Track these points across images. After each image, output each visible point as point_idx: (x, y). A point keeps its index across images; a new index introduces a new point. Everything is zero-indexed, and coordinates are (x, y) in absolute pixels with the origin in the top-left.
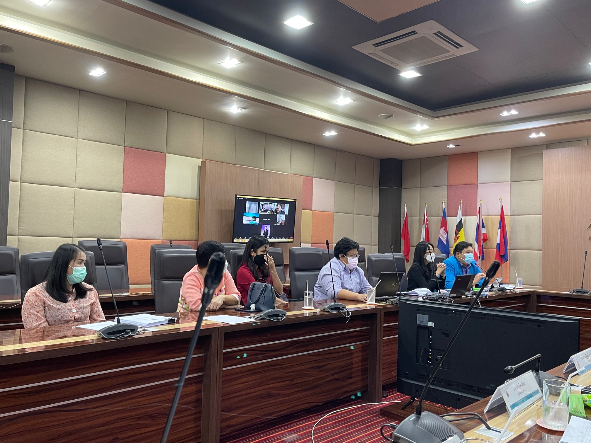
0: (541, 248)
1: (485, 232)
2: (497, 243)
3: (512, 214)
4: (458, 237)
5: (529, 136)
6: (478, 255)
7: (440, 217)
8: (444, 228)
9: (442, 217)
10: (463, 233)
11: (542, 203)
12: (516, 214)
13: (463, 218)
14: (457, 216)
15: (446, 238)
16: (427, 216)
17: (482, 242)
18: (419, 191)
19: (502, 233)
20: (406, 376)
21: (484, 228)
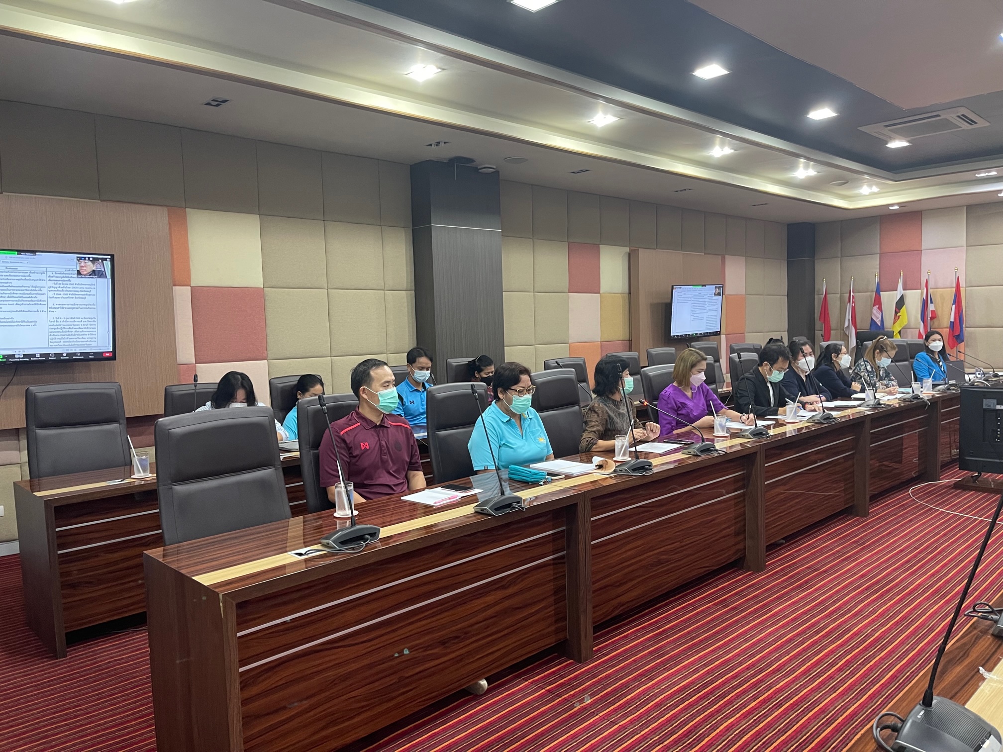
2: (950, 322)
3: (967, 285)
4: (899, 316)
5: (999, 195)
7: (869, 293)
8: (877, 306)
9: (874, 293)
10: (905, 312)
12: (973, 285)
13: (904, 292)
14: (896, 290)
16: (853, 292)
18: (839, 262)
19: (957, 309)
20: (972, 455)
21: (933, 305)
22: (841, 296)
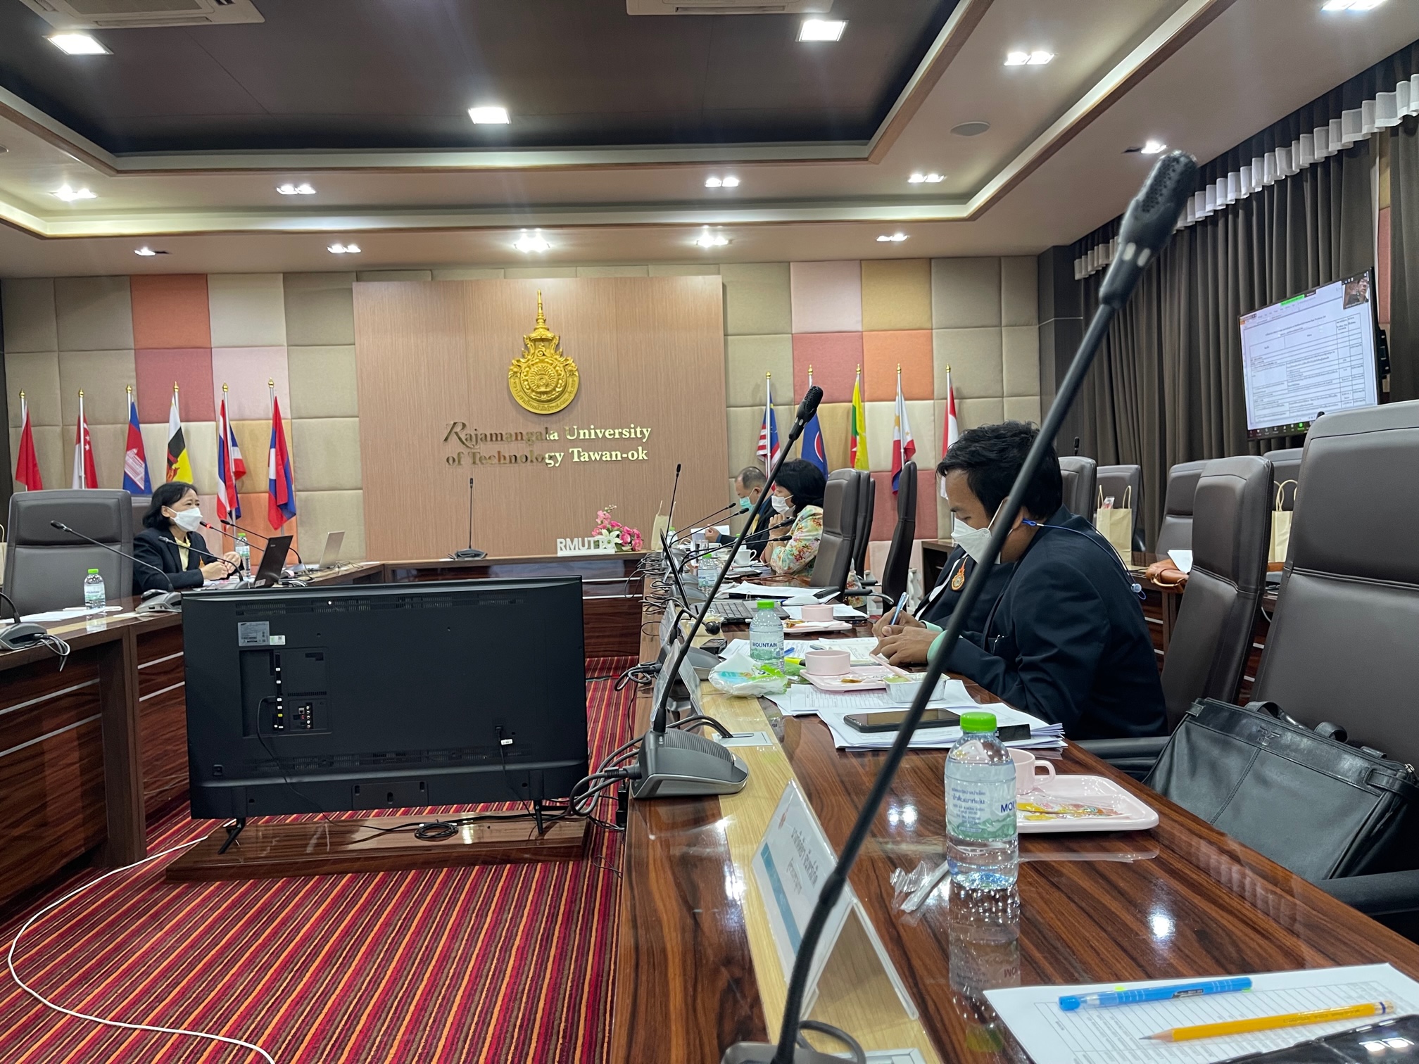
0: (360, 486)
1: (240, 457)
2: (270, 480)
3: (294, 416)
4: (176, 470)
5: (329, 249)
6: (228, 509)
7: (120, 425)
8: (135, 451)
9: (127, 426)
10: (187, 458)
11: (355, 393)
12: (304, 415)
13: (183, 425)
14: (168, 422)
15: (143, 474)
16: (85, 421)
17: (234, 478)
18: (56, 359)
19: (280, 457)
20: (219, 774)
21: (235, 448)
22: (63, 428)
